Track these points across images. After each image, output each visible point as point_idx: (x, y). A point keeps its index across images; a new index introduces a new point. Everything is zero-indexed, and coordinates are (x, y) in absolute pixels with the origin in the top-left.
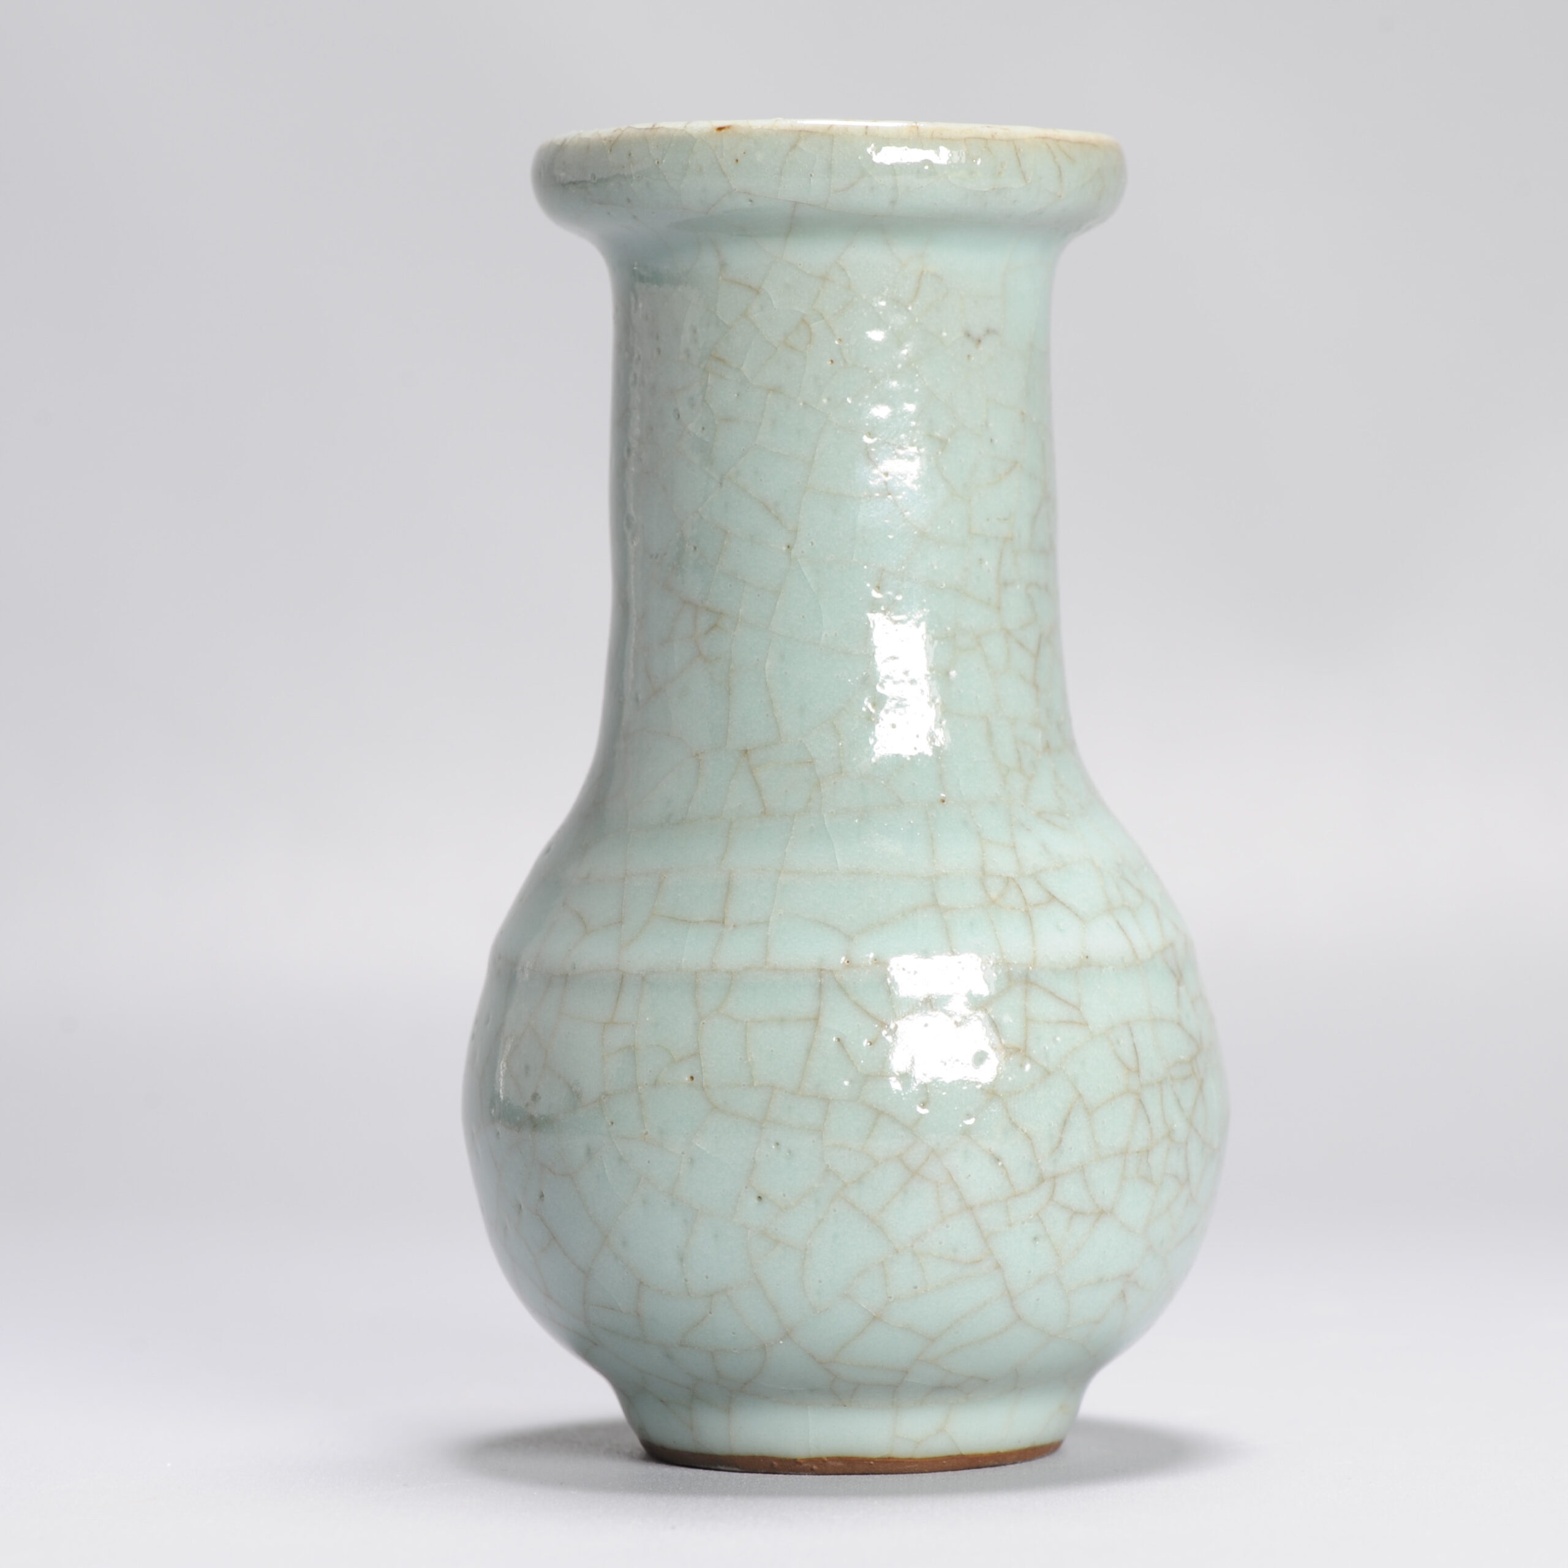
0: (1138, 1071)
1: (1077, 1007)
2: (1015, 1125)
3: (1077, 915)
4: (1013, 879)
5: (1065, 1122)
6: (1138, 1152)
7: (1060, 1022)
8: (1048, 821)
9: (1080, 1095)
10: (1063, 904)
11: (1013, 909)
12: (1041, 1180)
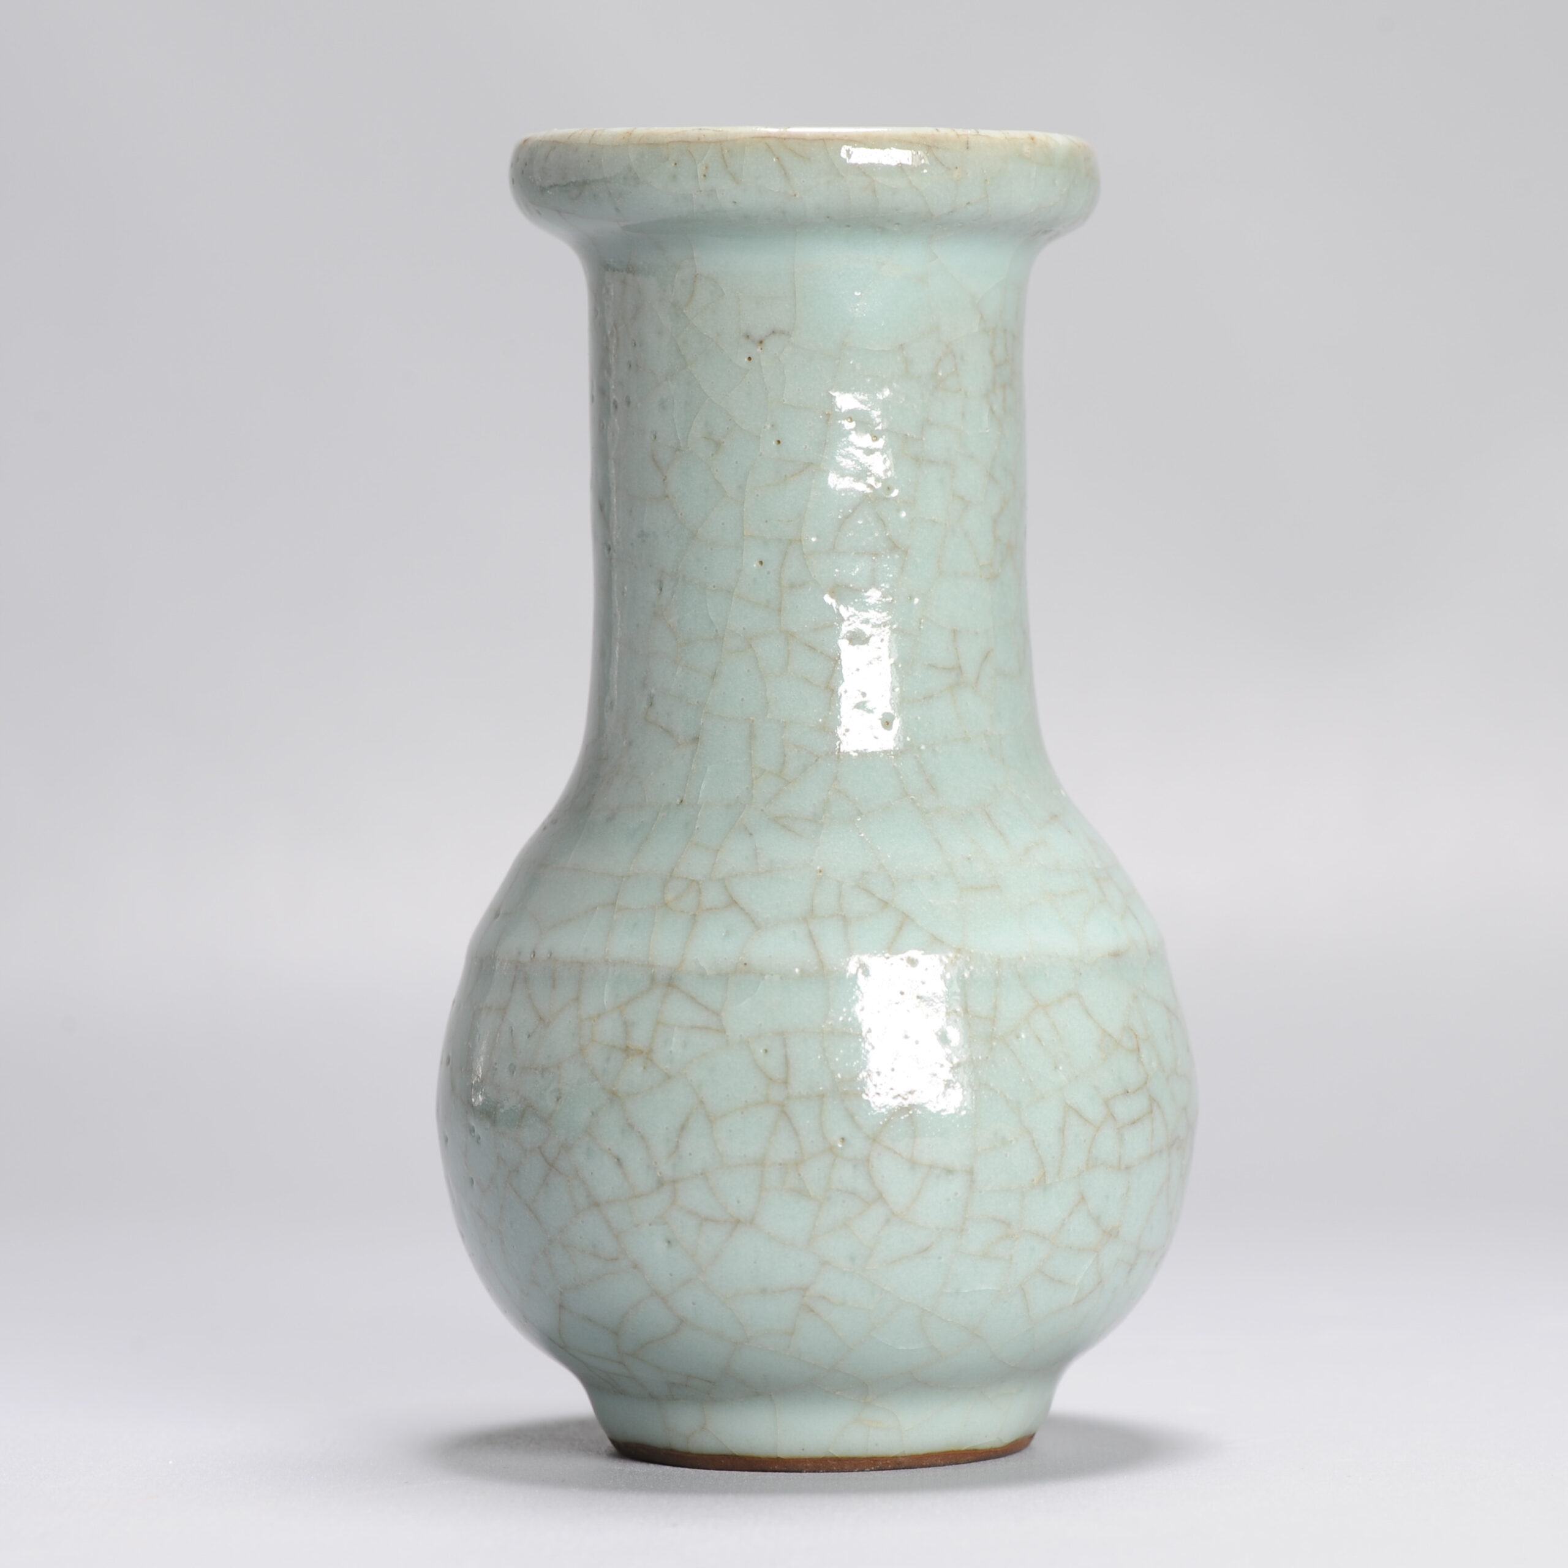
0: (786, 1082)
1: (717, 1014)
2: (631, 1126)
3: (753, 922)
4: (698, 883)
5: (683, 1127)
6: (780, 1164)
7: (693, 1027)
8: (784, 826)
9: (702, 1102)
10: (742, 909)
11: (682, 912)
12: (660, 1183)
